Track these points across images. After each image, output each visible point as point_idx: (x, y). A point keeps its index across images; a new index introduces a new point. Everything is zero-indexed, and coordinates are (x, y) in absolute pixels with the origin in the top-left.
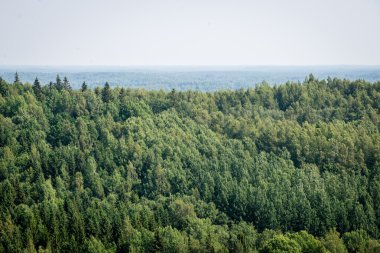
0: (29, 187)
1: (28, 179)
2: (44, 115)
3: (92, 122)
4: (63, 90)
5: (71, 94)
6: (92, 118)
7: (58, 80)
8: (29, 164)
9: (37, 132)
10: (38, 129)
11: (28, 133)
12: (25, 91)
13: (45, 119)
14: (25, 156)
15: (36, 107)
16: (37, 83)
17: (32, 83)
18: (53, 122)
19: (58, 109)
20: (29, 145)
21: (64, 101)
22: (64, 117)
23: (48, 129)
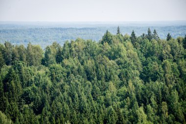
0: (127, 112)
1: (126, 106)
2: (138, 59)
3: (175, 64)
4: (153, 40)
5: (159, 42)
6: (175, 61)
7: (149, 32)
8: (127, 95)
9: (133, 71)
10: (134, 69)
11: (126, 72)
12: (125, 40)
13: (139, 61)
14: (124, 89)
15: (133, 52)
16: (133, 34)
17: (130, 35)
18: (145, 64)
19: (149, 54)
20: (127, 81)
21: (153, 48)
22: (153, 60)
23: (141, 69)
